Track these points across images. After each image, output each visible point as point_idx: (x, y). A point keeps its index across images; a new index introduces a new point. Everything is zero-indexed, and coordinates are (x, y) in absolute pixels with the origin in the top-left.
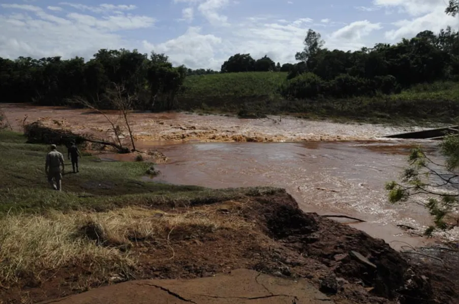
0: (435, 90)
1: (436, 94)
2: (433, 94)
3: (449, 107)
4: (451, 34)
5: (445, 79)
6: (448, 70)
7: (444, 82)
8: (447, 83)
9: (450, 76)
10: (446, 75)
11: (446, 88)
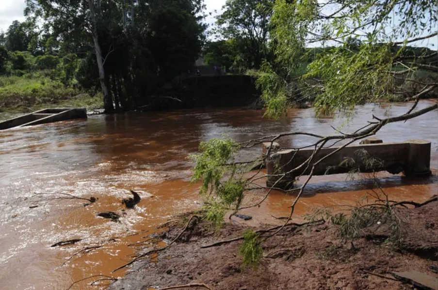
0: (2, 85)
1: (3, 89)
3: (21, 99)
5: (9, 74)
6: (9, 66)
7: (8, 76)
8: (11, 78)
9: (12, 71)
10: (8, 70)
11: (12, 82)
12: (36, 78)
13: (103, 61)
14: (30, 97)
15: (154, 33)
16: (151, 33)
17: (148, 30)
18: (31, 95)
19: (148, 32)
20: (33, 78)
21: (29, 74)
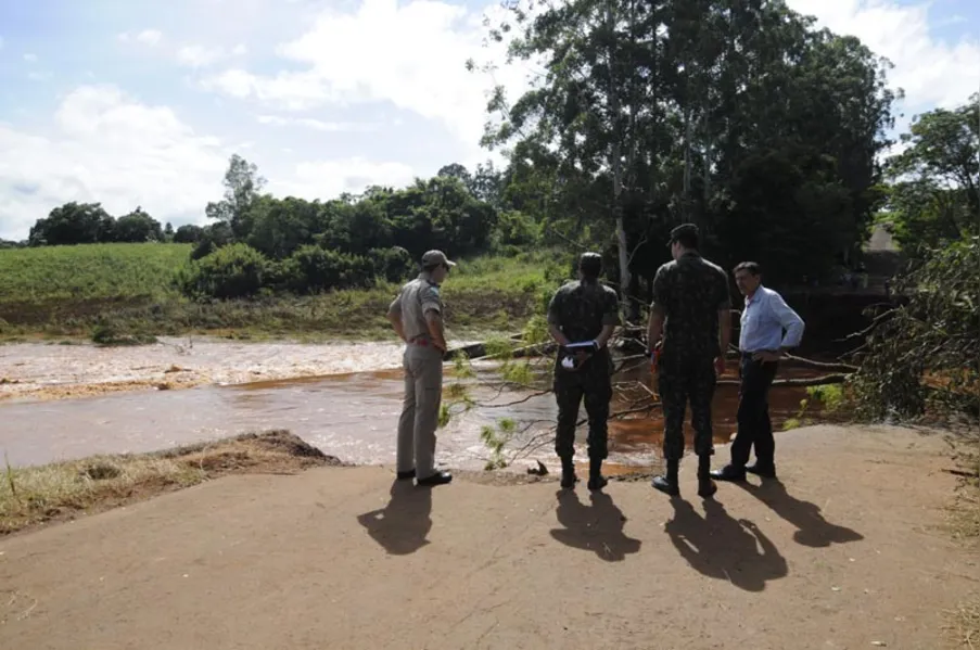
0: (479, 272)
1: (480, 280)
2: (476, 279)
3: (504, 303)
4: (494, 171)
5: (493, 253)
6: (496, 237)
7: (491, 257)
8: (497, 260)
9: (500, 248)
10: (493, 245)
11: (496, 269)
12: (536, 262)
13: (628, 257)
14: (517, 300)
15: (733, 203)
16: (729, 204)
17: (723, 198)
18: (521, 297)
19: (724, 201)
20: (531, 264)
21: (526, 254)
